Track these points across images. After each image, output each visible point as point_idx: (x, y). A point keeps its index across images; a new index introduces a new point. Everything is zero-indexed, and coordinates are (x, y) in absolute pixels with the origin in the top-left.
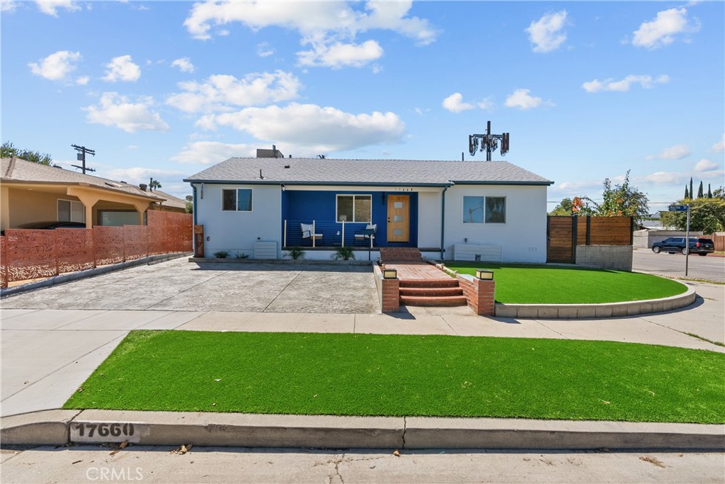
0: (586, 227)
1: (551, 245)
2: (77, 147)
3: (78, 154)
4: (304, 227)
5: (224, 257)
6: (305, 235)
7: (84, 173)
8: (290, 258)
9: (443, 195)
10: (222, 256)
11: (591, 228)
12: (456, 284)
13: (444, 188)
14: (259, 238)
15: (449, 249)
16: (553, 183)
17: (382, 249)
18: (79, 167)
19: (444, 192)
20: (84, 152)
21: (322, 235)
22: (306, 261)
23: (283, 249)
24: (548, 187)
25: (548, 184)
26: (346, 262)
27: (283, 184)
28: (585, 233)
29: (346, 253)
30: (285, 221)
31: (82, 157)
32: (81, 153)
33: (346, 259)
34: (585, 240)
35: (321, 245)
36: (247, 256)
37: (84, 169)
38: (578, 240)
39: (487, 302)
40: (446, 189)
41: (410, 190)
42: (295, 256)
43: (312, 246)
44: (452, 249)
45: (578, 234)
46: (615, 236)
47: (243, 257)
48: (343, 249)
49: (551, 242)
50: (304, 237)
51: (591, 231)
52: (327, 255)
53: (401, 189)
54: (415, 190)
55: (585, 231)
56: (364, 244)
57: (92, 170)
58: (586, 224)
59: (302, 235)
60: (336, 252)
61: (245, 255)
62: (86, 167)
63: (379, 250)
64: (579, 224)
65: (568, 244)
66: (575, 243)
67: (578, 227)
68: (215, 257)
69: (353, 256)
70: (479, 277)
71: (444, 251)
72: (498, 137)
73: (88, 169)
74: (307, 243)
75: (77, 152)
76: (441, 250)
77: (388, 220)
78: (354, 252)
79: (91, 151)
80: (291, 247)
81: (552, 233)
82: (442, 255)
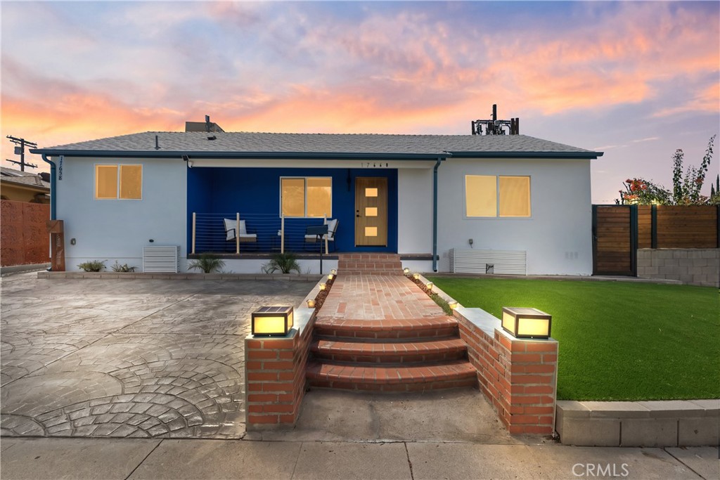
0: (650, 222)
1: (599, 249)
2: (13, 139)
3: (16, 148)
4: (229, 224)
5: (98, 271)
6: (230, 236)
7: (23, 169)
8: (198, 271)
9: (435, 172)
10: (94, 268)
11: (658, 222)
12: (453, 331)
13: (436, 162)
14: (151, 241)
15: (445, 255)
16: (601, 154)
17: (341, 256)
18: (15, 162)
19: (436, 168)
20: (23, 145)
21: (255, 236)
22: (223, 275)
23: (189, 257)
24: (592, 160)
25: (594, 155)
26: (287, 277)
27: (187, 156)
28: (650, 231)
29: (286, 264)
30: (194, 214)
31: (20, 151)
32: (19, 146)
33: (287, 272)
34: (650, 241)
35: (249, 250)
36: (133, 268)
37: (22, 164)
38: (639, 241)
39: (536, 400)
40: (438, 164)
41: (384, 166)
42: (207, 268)
43: (236, 251)
44: (450, 256)
45: (639, 231)
46: (694, 235)
47: (126, 270)
48: (281, 257)
49: (598, 245)
50: (227, 239)
51: (658, 227)
52: (256, 266)
53: (370, 165)
54: (392, 165)
55: (650, 227)
56: (316, 250)
57: (33, 166)
58: (650, 216)
59: (226, 235)
60: (268, 261)
61: (129, 266)
62: (26, 163)
63: (336, 258)
64: (639, 216)
65: (626, 248)
66: (634, 246)
67: (639, 222)
68: (82, 270)
69: (296, 267)
70: (512, 329)
71: (438, 258)
72: (506, 123)
73: (28, 165)
74: (228, 248)
75: (14, 145)
76: (433, 258)
77: (356, 213)
78: (297, 261)
79: (33, 144)
80: (200, 254)
81: (601, 230)
82: (434, 265)
